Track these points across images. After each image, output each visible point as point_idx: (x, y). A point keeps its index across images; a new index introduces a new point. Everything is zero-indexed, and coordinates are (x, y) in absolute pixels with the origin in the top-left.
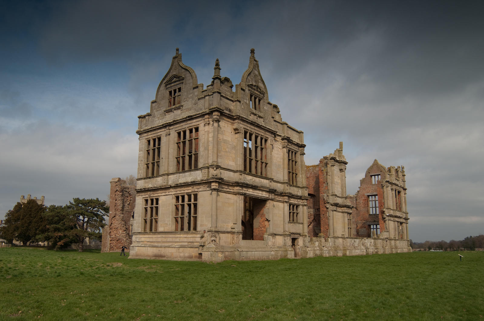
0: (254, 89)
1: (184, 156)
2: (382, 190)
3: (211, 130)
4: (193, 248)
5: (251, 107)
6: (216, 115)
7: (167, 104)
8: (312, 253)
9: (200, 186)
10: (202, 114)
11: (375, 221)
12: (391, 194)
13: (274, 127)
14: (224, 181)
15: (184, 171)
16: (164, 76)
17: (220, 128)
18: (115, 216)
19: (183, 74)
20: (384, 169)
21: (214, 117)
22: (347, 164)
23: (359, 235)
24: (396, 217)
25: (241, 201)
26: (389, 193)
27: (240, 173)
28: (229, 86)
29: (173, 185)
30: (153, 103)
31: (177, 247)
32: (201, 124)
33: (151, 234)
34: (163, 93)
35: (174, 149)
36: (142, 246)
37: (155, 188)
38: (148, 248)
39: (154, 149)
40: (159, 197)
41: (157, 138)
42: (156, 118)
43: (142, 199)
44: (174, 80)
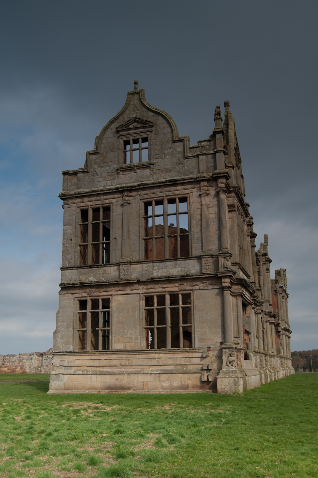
1: (159, 238)
3: (212, 203)
9: (196, 283)
10: (197, 179)
15: (162, 259)
19: (151, 118)
21: (220, 185)
24: (288, 330)
25: (241, 305)
26: (282, 301)
27: (238, 267)
30: (90, 154)
31: (155, 374)
32: (193, 193)
33: (96, 354)
34: (112, 142)
35: (139, 227)
36: (78, 373)
37: (105, 282)
38: (91, 376)
39: (95, 223)
40: (112, 297)
41: (102, 207)
42: (99, 177)
43: (74, 299)
44: (133, 126)
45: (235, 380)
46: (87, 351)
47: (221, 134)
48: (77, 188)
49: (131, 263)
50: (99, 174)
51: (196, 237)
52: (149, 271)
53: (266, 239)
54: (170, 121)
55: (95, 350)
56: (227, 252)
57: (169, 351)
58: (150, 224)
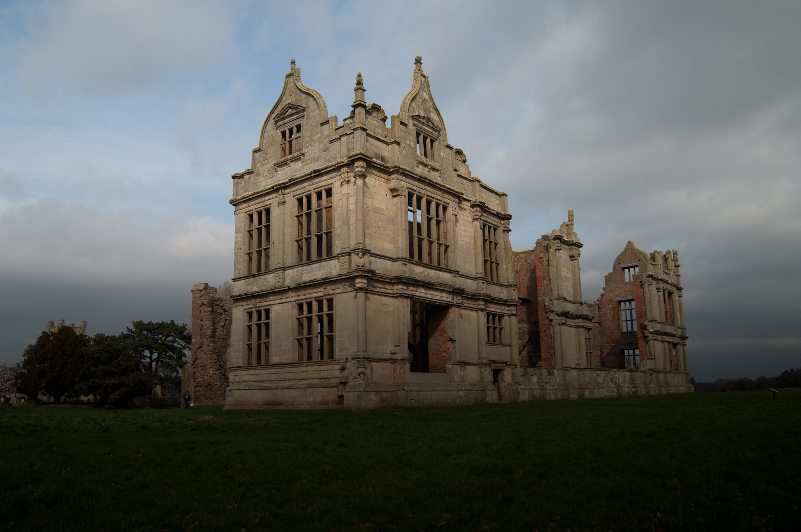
0: (423, 124)
1: (309, 238)
2: (641, 290)
3: (352, 191)
4: (329, 389)
5: (418, 153)
6: (359, 166)
7: (279, 152)
8: (527, 395)
9: (338, 286)
10: (337, 166)
11: (631, 343)
12: (657, 297)
13: (458, 186)
14: (376, 275)
15: (310, 261)
16: (273, 107)
17: (368, 187)
18: (201, 347)
19: (303, 101)
20: (644, 255)
21: (357, 169)
22: (581, 247)
23: (604, 365)
24: (666, 334)
25: (406, 309)
26: (653, 295)
27: (403, 263)
28: (381, 118)
29: (293, 286)
30: (255, 152)
31: (302, 388)
32: (336, 182)
33: (259, 368)
34: (272, 135)
35: (292, 227)
36: (245, 389)
38: (255, 391)
39: (259, 227)
40: (272, 307)
41: (264, 210)
42: (261, 177)
43: (244, 311)
44: (289, 113)
46: (252, 365)
47: (360, 107)
49: (284, 269)
50: (261, 173)
52: (299, 276)
53: (572, 216)
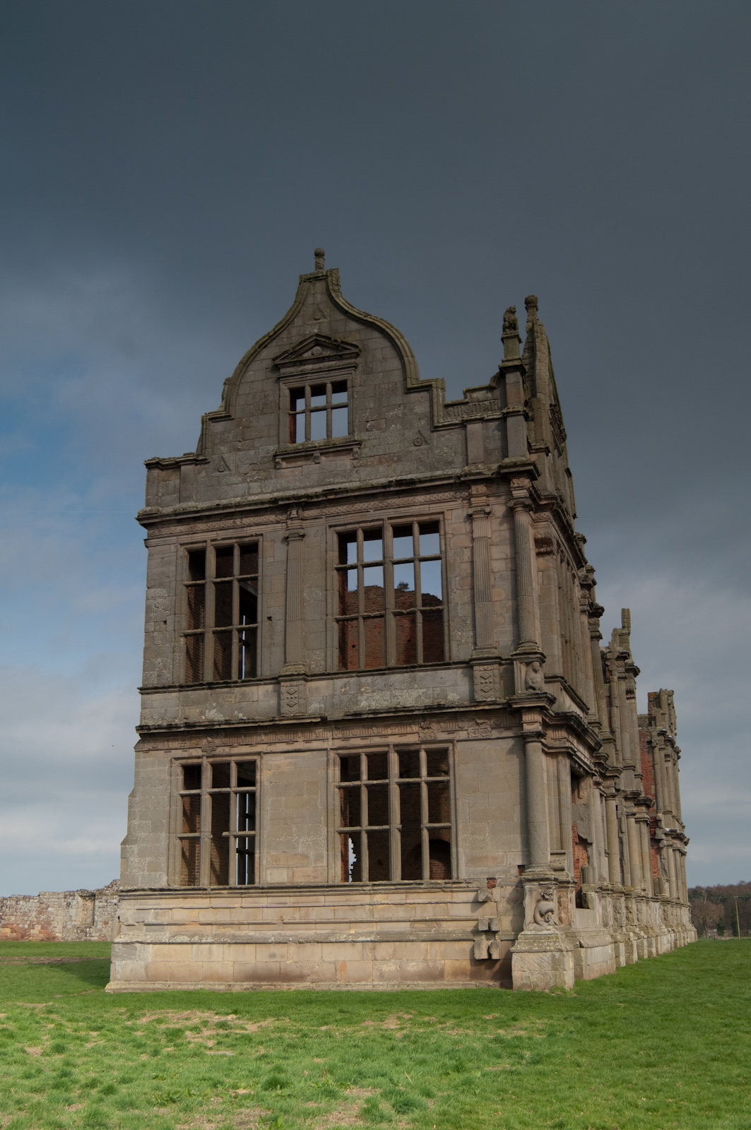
1: (372, 617)
3: (498, 534)
4: (441, 944)
9: (460, 724)
10: (462, 479)
15: (380, 668)
19: (355, 336)
21: (516, 493)
25: (568, 777)
26: (664, 766)
27: (561, 686)
30: (210, 419)
31: (362, 942)
32: (453, 512)
33: (222, 894)
34: (263, 391)
35: (326, 590)
36: (179, 939)
37: (245, 723)
38: (210, 949)
39: (222, 582)
40: (261, 758)
41: (238, 545)
42: (231, 475)
43: (172, 763)
44: (313, 354)
45: (554, 956)
46: (201, 886)
47: (518, 373)
48: (181, 500)
49: (307, 677)
50: (231, 467)
51: (460, 615)
52: (349, 696)
53: (625, 620)
54: (399, 344)
55: (219, 885)
56: (533, 651)
57: (398, 888)
58: (352, 585)
